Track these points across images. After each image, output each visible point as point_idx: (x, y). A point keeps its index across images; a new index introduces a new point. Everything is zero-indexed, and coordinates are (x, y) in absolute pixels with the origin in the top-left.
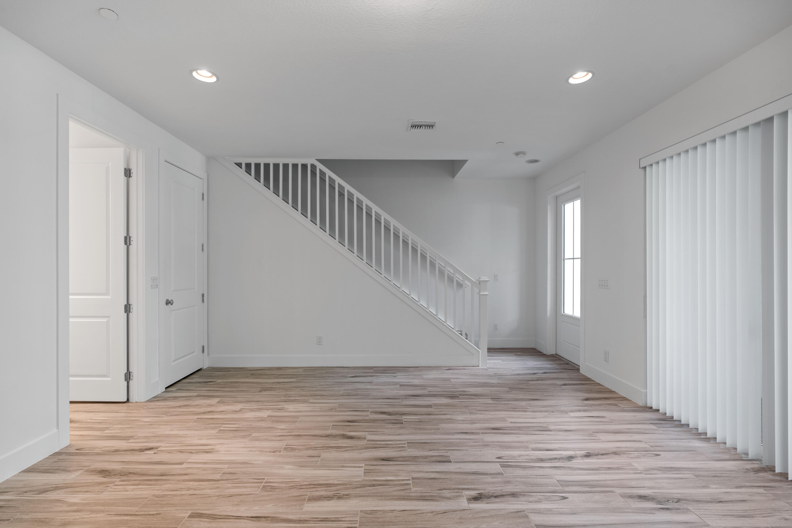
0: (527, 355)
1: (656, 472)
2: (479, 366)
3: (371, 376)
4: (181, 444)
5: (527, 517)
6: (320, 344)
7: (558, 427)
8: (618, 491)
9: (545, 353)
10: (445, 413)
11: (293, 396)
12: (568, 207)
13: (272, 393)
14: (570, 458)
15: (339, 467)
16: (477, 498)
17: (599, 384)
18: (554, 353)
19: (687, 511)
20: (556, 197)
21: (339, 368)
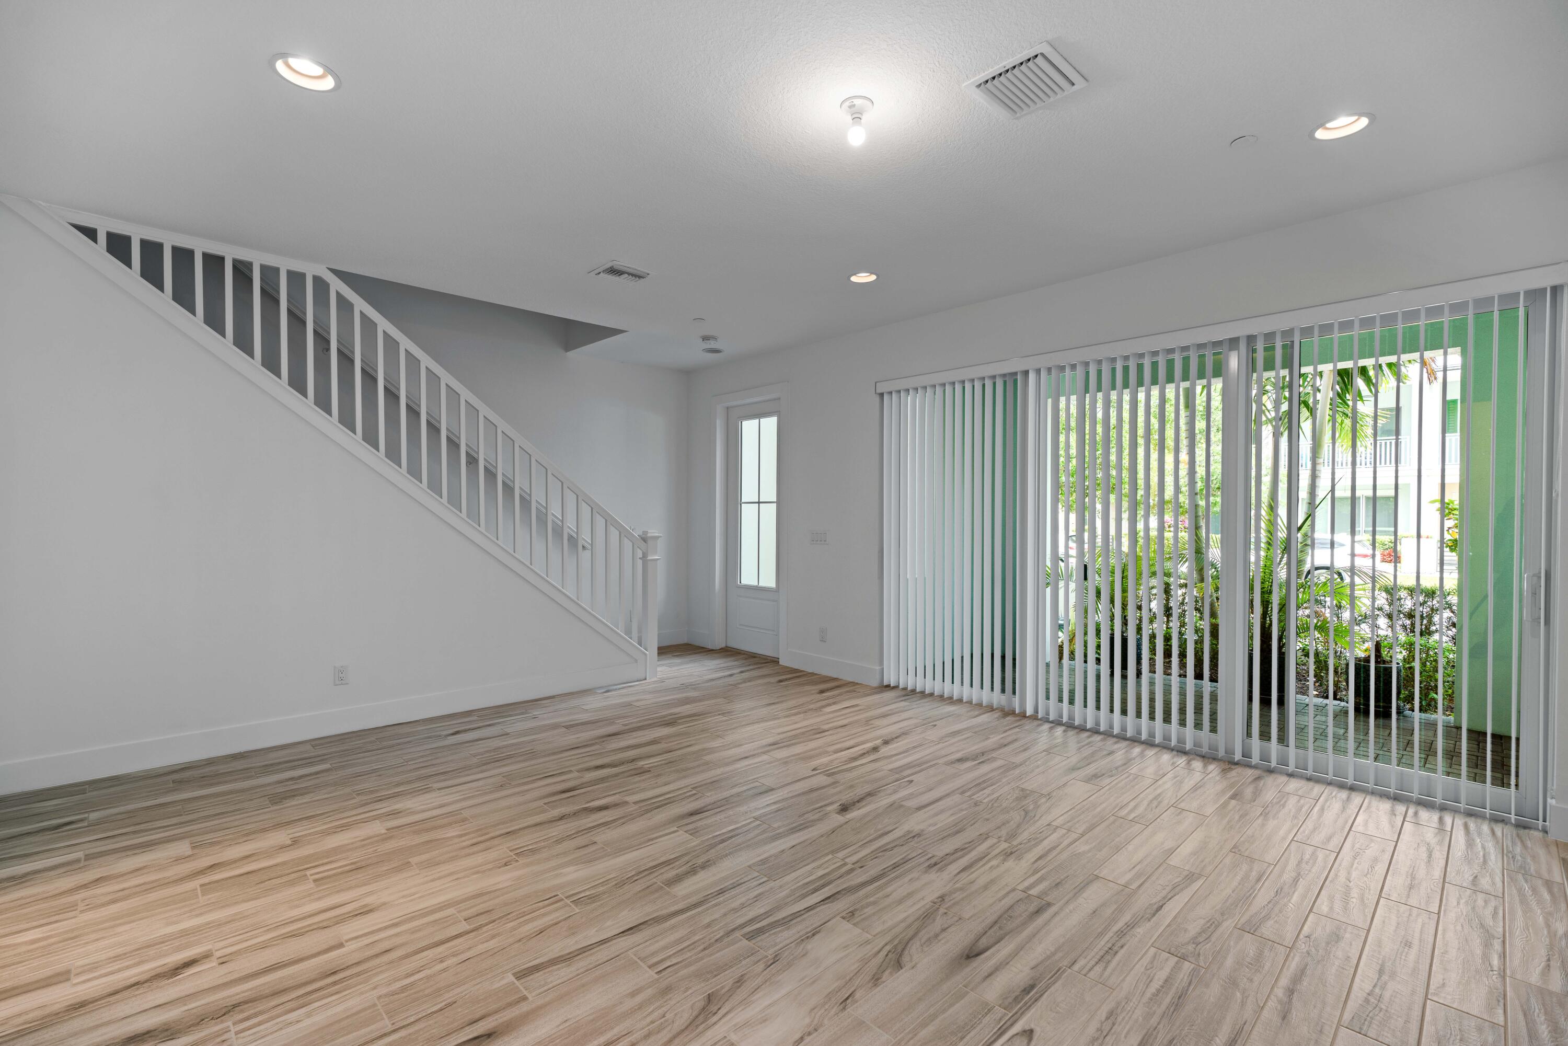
0: (696, 653)
1: (947, 739)
2: (646, 679)
3: (489, 725)
4: (265, 929)
5: (902, 806)
6: (342, 684)
7: (831, 725)
8: (941, 761)
9: (710, 647)
10: (688, 744)
11: (382, 789)
12: (749, 427)
13: (306, 798)
14: (875, 749)
15: (644, 842)
16: (844, 809)
17: (813, 674)
18: (723, 645)
19: (994, 759)
20: (728, 408)
21: (396, 727)
